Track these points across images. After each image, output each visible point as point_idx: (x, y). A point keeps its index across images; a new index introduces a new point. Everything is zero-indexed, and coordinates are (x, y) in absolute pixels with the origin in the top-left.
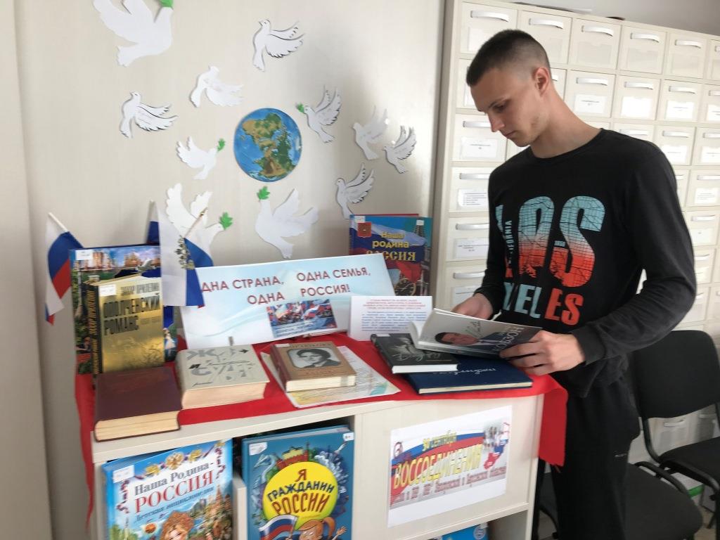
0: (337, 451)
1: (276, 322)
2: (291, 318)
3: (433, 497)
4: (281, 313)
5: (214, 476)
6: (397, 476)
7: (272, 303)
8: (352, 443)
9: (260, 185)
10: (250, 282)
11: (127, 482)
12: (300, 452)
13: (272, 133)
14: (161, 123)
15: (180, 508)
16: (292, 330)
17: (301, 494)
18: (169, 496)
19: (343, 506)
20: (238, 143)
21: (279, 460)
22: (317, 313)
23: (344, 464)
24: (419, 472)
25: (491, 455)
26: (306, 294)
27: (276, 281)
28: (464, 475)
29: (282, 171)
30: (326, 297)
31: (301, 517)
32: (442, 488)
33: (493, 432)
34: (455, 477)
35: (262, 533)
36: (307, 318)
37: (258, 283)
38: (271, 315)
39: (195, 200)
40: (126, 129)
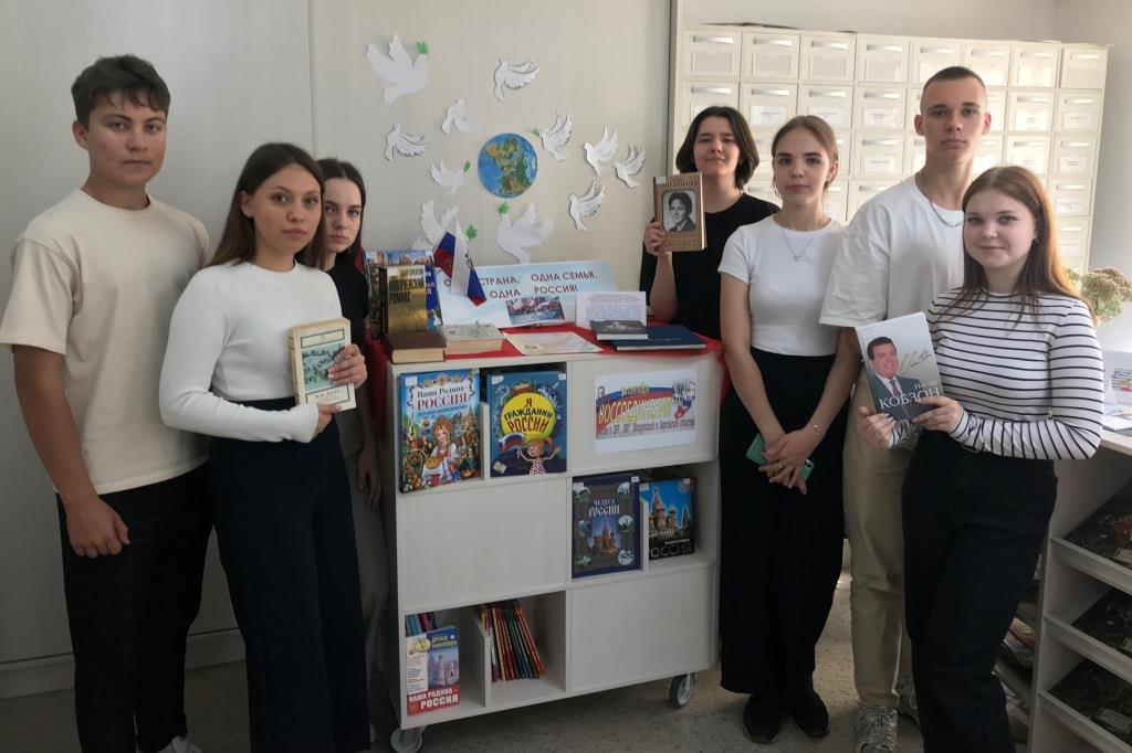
0: (554, 387)
1: (513, 313)
2: (526, 310)
3: (630, 435)
4: (518, 306)
5: (467, 398)
6: (601, 413)
7: (510, 298)
8: (565, 381)
9: (501, 201)
10: (492, 280)
11: (413, 387)
12: (527, 385)
13: (511, 155)
14: (418, 149)
15: (445, 414)
16: (526, 320)
17: (528, 417)
18: (438, 403)
19: (560, 430)
20: (481, 164)
21: (512, 390)
22: (548, 307)
23: (560, 396)
24: (619, 413)
25: (680, 408)
26: (539, 292)
27: (513, 280)
28: (657, 420)
29: (520, 188)
30: (556, 294)
31: (529, 435)
32: (640, 429)
33: (681, 389)
34: (650, 422)
35: (501, 444)
36: (539, 310)
37: (499, 281)
38: (509, 307)
39: (444, 214)
40: (389, 153)
